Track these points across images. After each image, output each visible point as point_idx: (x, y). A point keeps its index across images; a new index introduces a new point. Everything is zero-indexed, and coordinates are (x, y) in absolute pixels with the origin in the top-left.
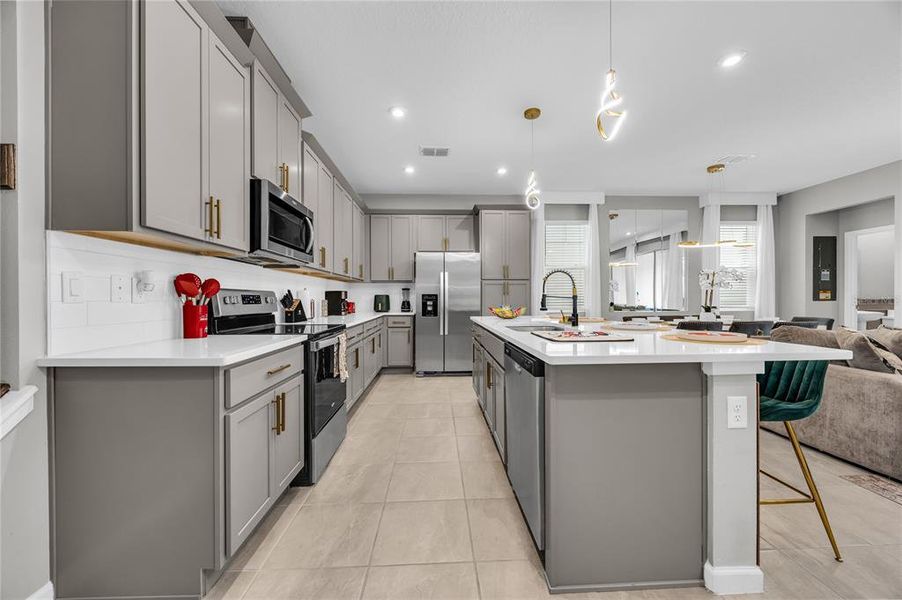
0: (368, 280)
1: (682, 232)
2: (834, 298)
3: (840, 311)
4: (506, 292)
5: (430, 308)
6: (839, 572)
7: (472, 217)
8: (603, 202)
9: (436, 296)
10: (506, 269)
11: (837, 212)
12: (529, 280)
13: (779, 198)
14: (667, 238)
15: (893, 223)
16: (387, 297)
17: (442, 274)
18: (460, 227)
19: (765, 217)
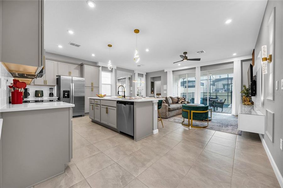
0: (33, 84)
1: (129, 78)
2: (153, 93)
3: (154, 95)
4: (92, 90)
5: (66, 95)
6: (164, 128)
7: (80, 66)
8: (116, 68)
9: (69, 91)
10: (92, 84)
11: (154, 77)
12: (99, 87)
13: (146, 73)
14: (125, 78)
15: (161, 80)
16: (42, 91)
17: (71, 84)
18: (76, 69)
19: (144, 76)
